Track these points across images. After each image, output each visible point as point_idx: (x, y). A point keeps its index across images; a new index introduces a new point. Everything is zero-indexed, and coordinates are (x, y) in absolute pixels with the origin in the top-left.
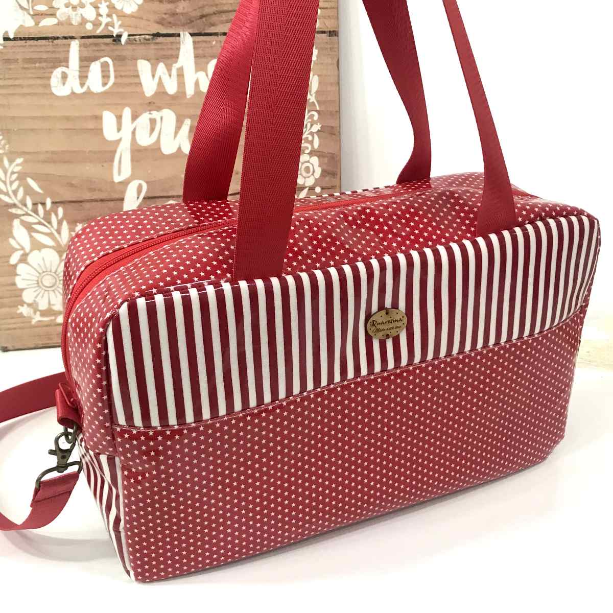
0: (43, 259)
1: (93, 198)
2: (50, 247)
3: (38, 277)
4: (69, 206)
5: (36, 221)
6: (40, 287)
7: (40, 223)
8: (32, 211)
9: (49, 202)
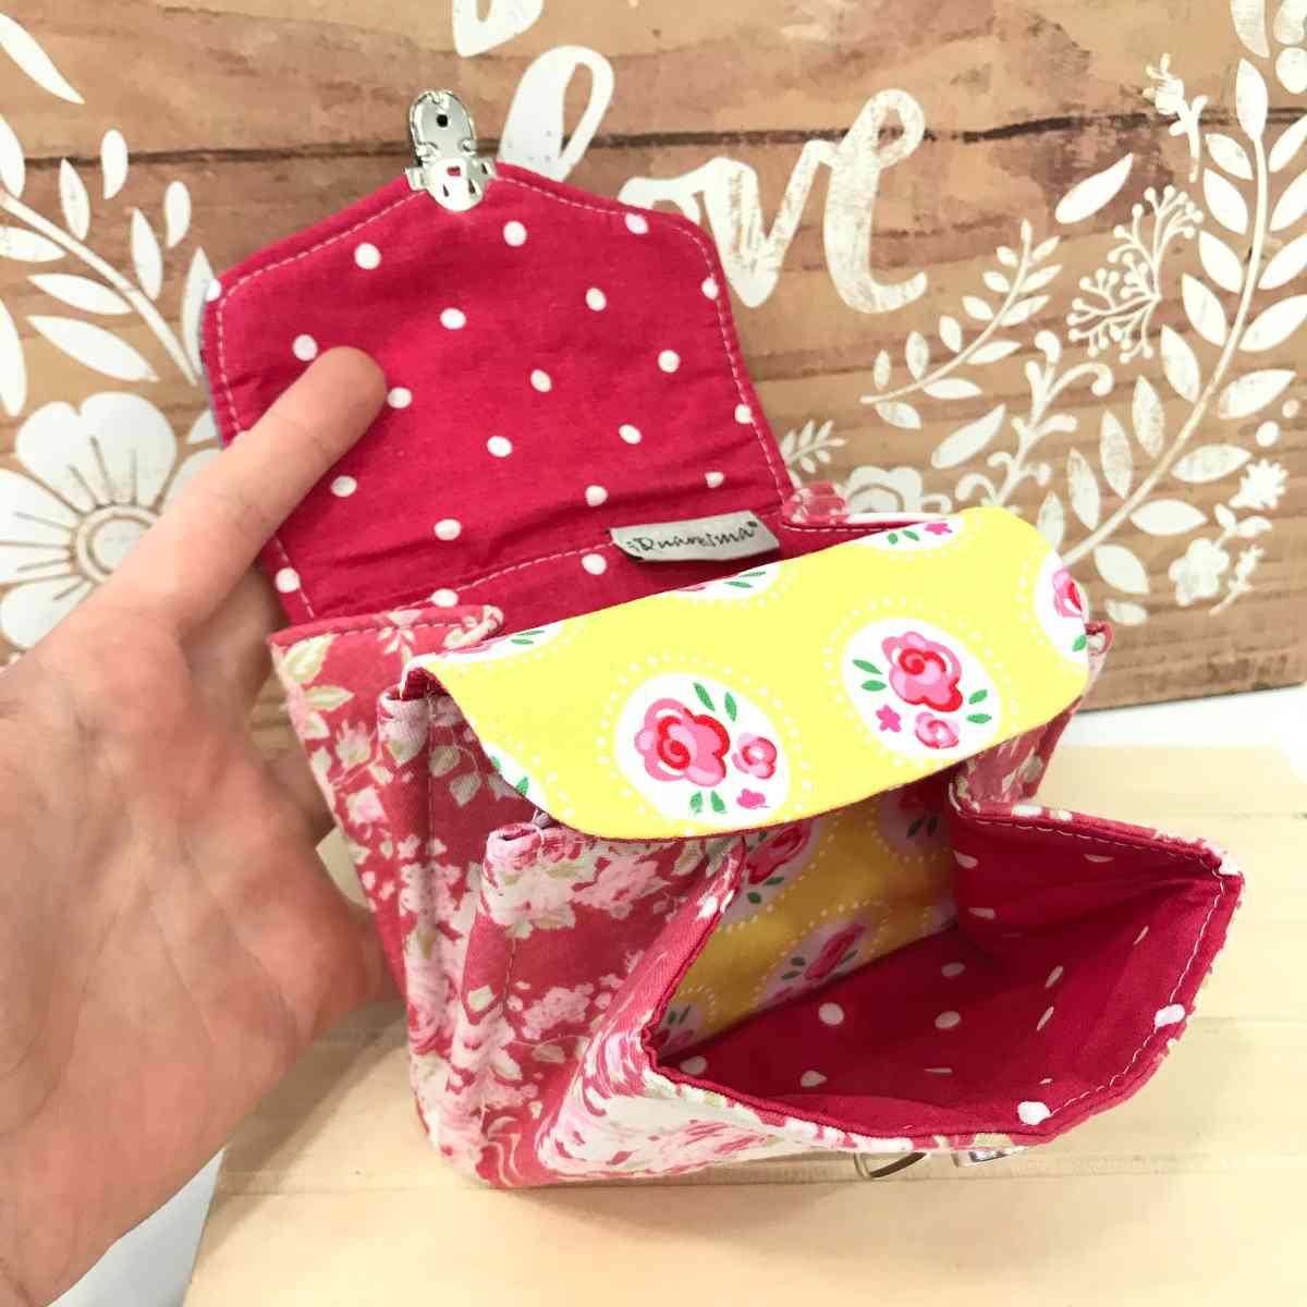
0: (94, 442)
1: (344, 138)
2: (126, 386)
3: (74, 532)
4: (224, 179)
5: (54, 254)
6: (86, 577)
7: (68, 265)
8: (25, 199)
9: (114, 154)
